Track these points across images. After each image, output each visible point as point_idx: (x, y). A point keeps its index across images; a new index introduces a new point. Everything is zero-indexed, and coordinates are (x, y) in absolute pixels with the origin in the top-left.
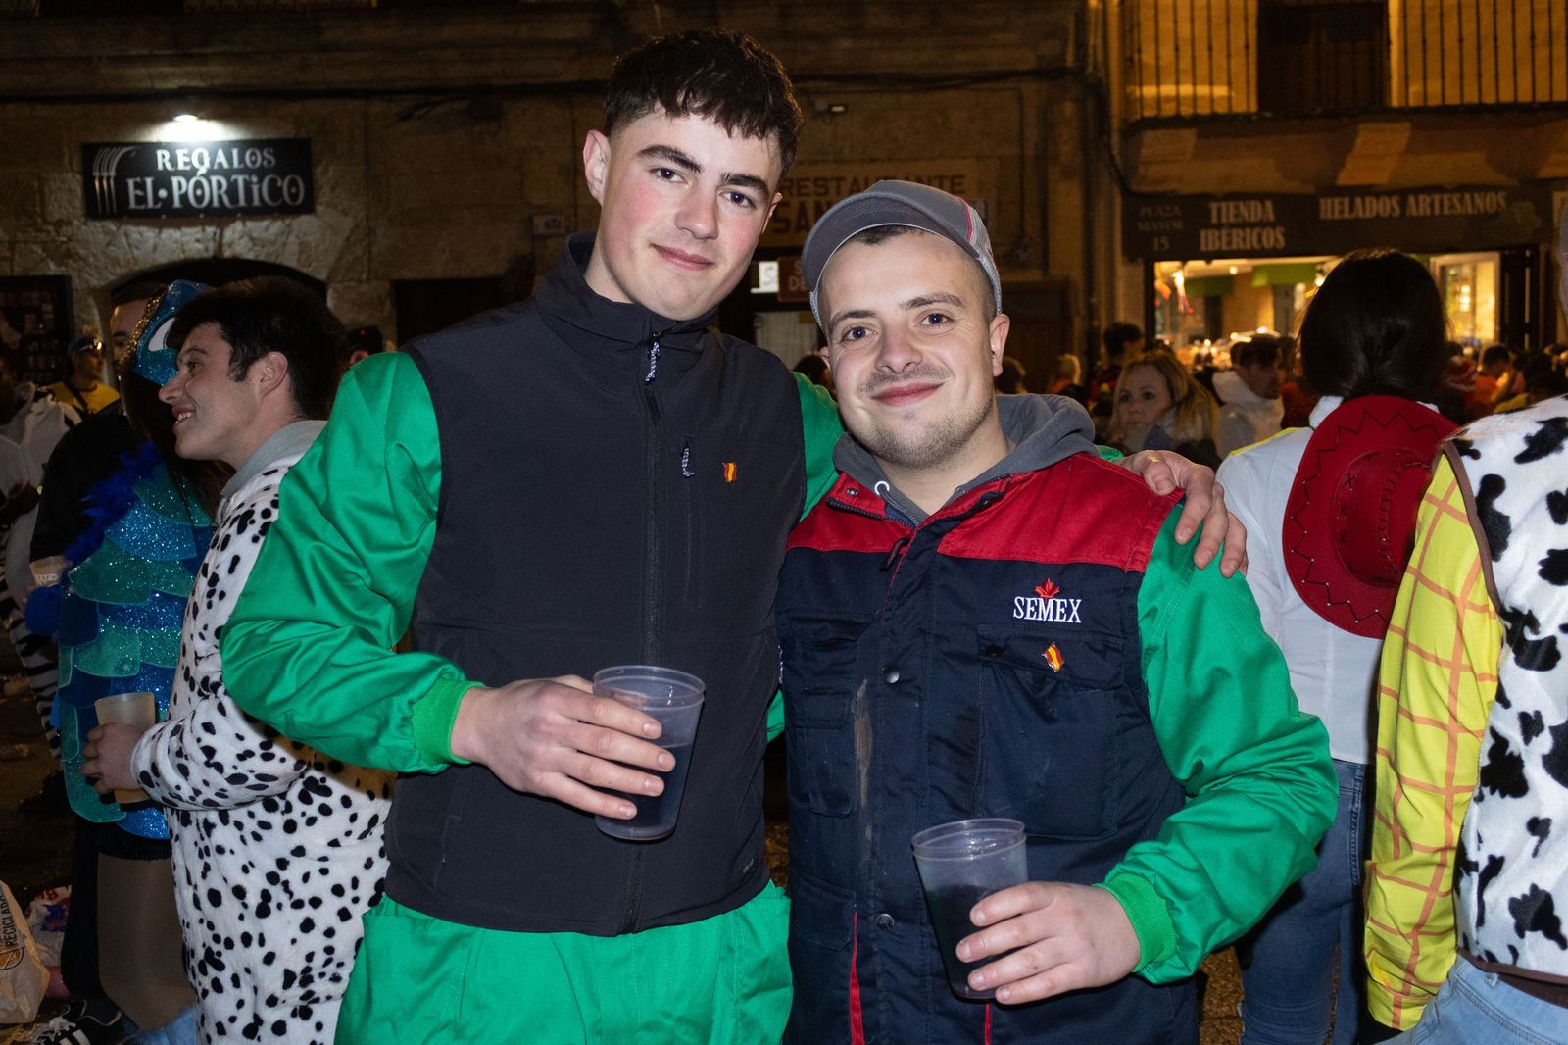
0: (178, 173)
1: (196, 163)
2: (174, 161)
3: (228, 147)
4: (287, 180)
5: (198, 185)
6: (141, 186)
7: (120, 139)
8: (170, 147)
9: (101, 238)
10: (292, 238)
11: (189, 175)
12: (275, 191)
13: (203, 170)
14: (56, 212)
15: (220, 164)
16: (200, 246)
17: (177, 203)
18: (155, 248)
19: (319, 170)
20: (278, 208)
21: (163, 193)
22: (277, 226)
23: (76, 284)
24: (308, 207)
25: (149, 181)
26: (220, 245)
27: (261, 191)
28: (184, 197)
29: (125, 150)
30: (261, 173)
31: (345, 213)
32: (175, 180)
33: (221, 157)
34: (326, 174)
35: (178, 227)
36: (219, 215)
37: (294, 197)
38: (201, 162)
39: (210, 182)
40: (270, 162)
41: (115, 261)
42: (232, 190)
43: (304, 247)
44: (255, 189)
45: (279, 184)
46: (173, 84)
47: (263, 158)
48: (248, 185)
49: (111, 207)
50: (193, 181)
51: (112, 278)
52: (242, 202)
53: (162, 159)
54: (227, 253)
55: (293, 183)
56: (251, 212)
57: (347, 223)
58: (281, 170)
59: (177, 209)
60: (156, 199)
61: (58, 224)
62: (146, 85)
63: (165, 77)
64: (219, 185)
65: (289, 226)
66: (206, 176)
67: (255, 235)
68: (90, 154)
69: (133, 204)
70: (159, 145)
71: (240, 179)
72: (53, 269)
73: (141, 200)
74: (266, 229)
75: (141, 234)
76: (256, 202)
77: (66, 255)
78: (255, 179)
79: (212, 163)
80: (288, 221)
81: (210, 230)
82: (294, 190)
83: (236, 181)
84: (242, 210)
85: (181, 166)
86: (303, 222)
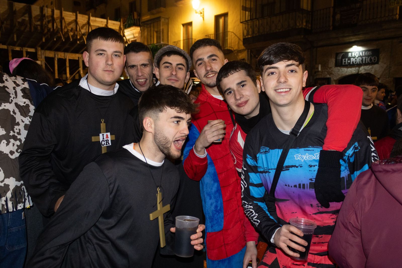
0: (352, 57)
1: (356, 55)
2: (352, 55)
3: (362, 51)
4: (374, 57)
5: (356, 59)
6: (345, 60)
7: (342, 52)
8: (351, 52)
9: (337, 70)
10: (373, 69)
11: (354, 58)
12: (371, 60)
13: (357, 56)
14: (330, 66)
15: (360, 55)
16: (355, 71)
17: (351, 63)
18: (346, 72)
19: (380, 55)
20: (371, 63)
21: (349, 61)
22: (370, 67)
23: (332, 79)
24: (377, 63)
25: (347, 59)
26: (359, 71)
27: (368, 60)
28: (353, 62)
29: (343, 54)
30: (368, 56)
31: (385, 64)
32: (352, 59)
33: (361, 54)
34: (382, 56)
35: (351, 68)
36: (359, 65)
37: (375, 61)
38: (357, 55)
39: (358, 59)
40: (370, 54)
41: (339, 75)
42: (362, 60)
43: (375, 71)
44: (367, 60)
45: (372, 58)
46: (353, 40)
47: (369, 53)
48: (365, 59)
49: (339, 64)
50: (355, 59)
51: (338, 78)
52: (364, 62)
53: (350, 55)
54: (360, 73)
55: (375, 58)
56: (366, 64)
57: (385, 66)
58: (372, 55)
59: (352, 64)
60: (348, 62)
61: (330, 68)
62: (348, 41)
63: (351, 39)
64: (360, 59)
65: (373, 67)
66: (358, 58)
67: (366, 69)
68: (337, 55)
69: (343, 64)
70: (349, 52)
71: (364, 58)
72: (328, 76)
73: (345, 63)
74: (368, 67)
75: (344, 69)
76: (367, 62)
77: (330, 74)
78: (367, 58)
79: (359, 55)
80: (373, 66)
81: (357, 68)
82: (375, 59)
83: (363, 58)
84: (364, 64)
85: (353, 56)
86: (376, 66)
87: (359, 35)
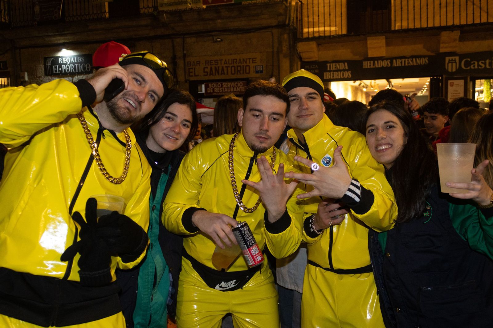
0: (63, 64)
2: (62, 61)
3: (74, 57)
4: (87, 65)
5: (68, 67)
6: (56, 67)
7: (52, 56)
8: (62, 57)
11: (66, 64)
12: (84, 68)
13: (69, 63)
14: (39, 75)
15: (72, 61)
17: (63, 72)
20: (85, 72)
21: (60, 69)
24: (91, 72)
27: (81, 68)
28: (65, 70)
29: (53, 58)
30: (81, 63)
32: (63, 66)
33: (72, 60)
36: (72, 74)
37: (88, 69)
38: (68, 61)
39: (70, 66)
40: (83, 60)
42: (75, 68)
44: (80, 67)
45: (85, 66)
46: (62, 41)
47: (81, 59)
48: (78, 66)
49: (50, 73)
50: (67, 66)
52: (77, 71)
53: (60, 60)
55: (88, 66)
56: (79, 73)
58: (85, 62)
60: (59, 71)
61: (39, 77)
62: (56, 42)
63: (59, 40)
64: (72, 67)
66: (69, 64)
68: (46, 59)
69: (54, 72)
70: (59, 57)
71: (77, 65)
73: (56, 71)
76: (80, 71)
78: (80, 65)
79: (70, 61)
80: (87, 75)
81: (70, 78)
83: (76, 65)
84: (77, 73)
85: (64, 62)
87: (66, 35)
